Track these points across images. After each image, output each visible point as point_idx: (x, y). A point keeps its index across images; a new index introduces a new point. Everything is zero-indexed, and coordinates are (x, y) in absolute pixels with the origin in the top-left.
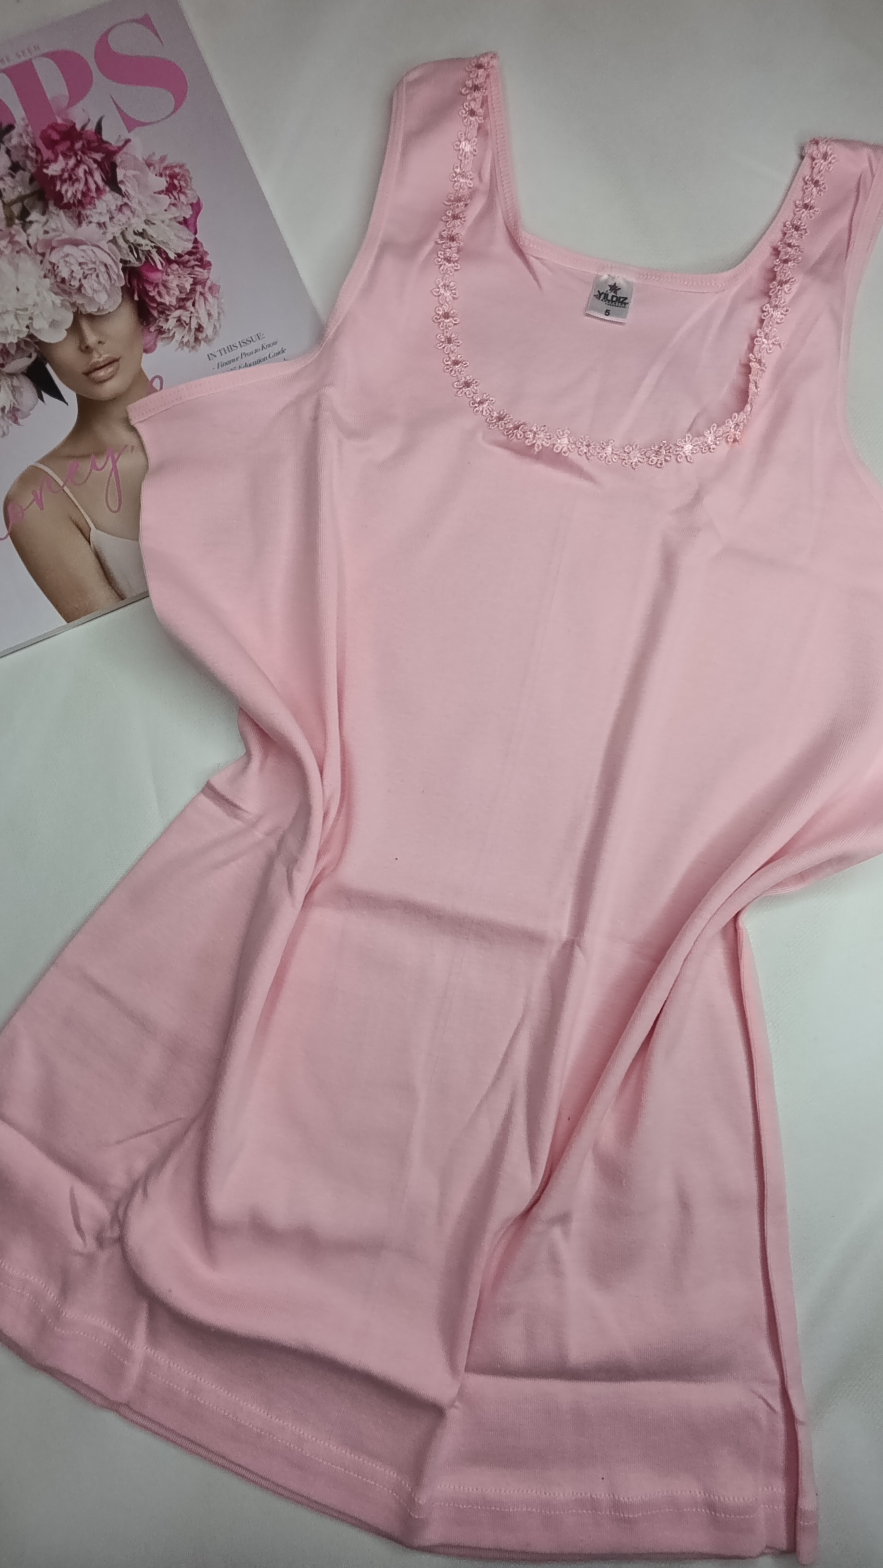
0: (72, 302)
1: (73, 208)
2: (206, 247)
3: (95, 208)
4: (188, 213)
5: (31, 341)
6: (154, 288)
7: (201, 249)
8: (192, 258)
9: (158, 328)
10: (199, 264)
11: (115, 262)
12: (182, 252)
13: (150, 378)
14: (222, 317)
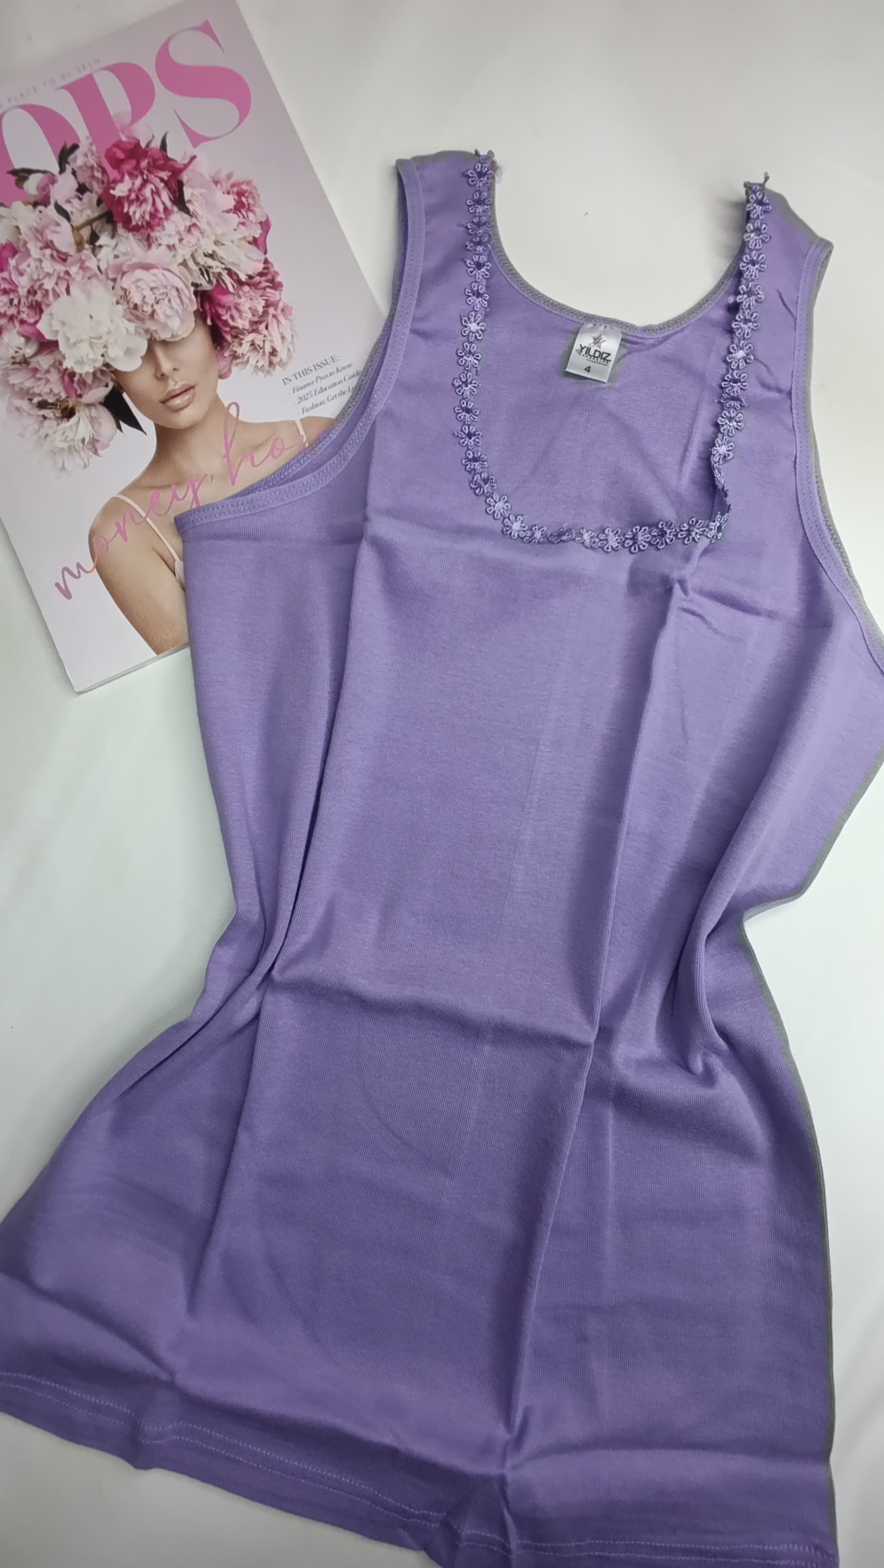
0: (145, 328)
1: (142, 230)
2: (276, 267)
3: (164, 229)
4: (257, 232)
5: (107, 369)
6: (227, 312)
7: (272, 270)
8: (263, 279)
9: (232, 353)
10: (271, 285)
11: (187, 286)
12: (253, 273)
13: (226, 405)
14: (295, 340)
